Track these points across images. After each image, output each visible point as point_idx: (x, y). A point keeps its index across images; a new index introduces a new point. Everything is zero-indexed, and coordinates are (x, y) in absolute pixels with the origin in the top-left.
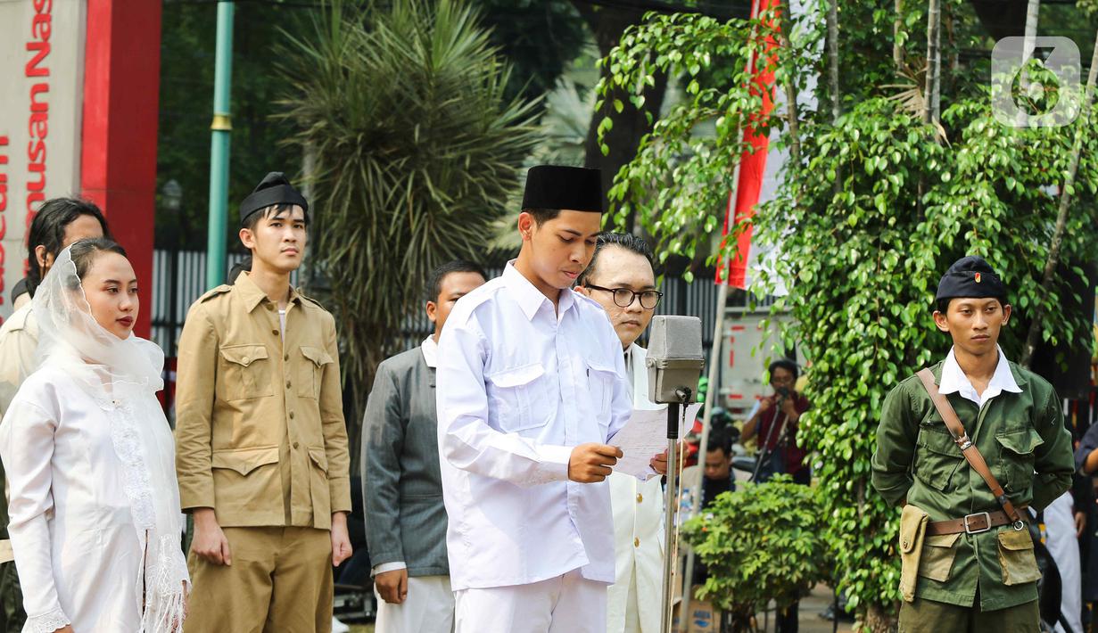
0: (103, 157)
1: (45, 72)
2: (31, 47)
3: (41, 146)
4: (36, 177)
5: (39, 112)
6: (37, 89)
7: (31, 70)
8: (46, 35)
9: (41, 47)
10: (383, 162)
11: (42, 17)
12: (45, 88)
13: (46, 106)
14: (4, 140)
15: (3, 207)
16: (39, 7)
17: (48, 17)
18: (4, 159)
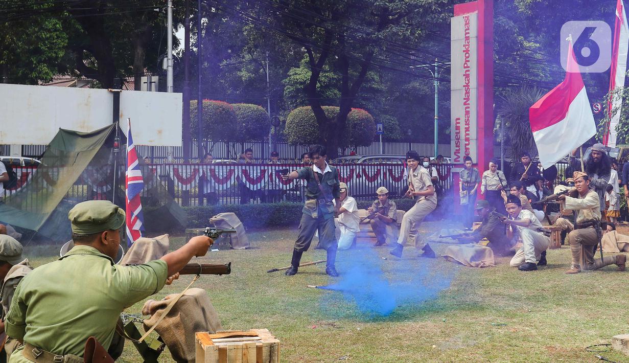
0: (483, 122)
1: (469, 104)
2: (464, 99)
3: (468, 120)
4: (467, 126)
5: (467, 113)
6: (466, 108)
7: (465, 104)
8: (468, 97)
9: (467, 99)
10: (524, 122)
11: (467, 93)
12: (469, 108)
13: (469, 111)
14: (459, 119)
15: (459, 133)
16: (466, 91)
17: (469, 93)
18: (459, 123)
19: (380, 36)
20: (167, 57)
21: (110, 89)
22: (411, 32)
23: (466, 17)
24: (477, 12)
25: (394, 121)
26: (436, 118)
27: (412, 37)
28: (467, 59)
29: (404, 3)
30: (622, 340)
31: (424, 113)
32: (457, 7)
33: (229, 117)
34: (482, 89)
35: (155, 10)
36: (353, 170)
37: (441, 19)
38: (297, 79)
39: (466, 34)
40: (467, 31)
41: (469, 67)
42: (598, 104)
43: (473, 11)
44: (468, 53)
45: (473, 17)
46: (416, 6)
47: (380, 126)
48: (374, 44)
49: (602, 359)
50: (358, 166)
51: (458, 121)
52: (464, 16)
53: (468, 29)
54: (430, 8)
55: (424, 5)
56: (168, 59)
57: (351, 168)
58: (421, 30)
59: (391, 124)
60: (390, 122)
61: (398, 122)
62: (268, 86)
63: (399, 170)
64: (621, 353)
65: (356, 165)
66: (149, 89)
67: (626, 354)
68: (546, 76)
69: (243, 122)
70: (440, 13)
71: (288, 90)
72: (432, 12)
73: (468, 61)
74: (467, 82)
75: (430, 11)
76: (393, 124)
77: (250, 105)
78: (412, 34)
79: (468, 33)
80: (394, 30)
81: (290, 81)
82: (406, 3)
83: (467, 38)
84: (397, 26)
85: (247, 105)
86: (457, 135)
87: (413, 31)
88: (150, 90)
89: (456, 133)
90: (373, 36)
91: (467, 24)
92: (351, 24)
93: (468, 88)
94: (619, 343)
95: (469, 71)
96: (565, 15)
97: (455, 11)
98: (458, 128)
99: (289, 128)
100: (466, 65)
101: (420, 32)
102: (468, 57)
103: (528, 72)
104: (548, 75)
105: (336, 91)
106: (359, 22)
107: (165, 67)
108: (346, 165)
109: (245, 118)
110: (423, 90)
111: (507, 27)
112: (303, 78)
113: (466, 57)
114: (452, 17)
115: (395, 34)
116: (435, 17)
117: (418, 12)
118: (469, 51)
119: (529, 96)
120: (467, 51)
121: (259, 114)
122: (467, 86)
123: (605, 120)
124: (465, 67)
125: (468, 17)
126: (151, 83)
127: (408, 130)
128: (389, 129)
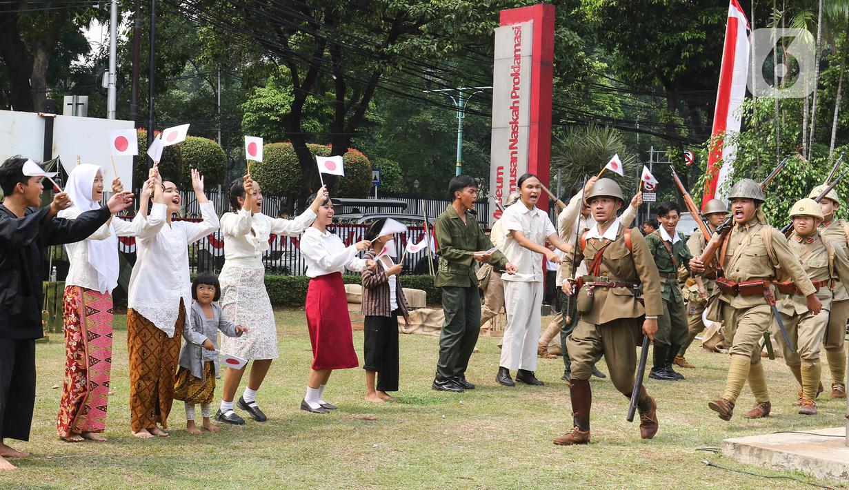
1: (516, 148)
2: (510, 141)
3: (515, 169)
4: (513, 179)
5: (514, 160)
6: (513, 153)
7: (511, 147)
8: (516, 137)
9: (515, 141)
11: (515, 132)
12: (516, 153)
13: (516, 158)
14: (502, 168)
15: (501, 187)
16: (513, 129)
17: (517, 132)
18: (502, 173)
19: (395, 51)
20: (108, 71)
21: (41, 114)
22: (438, 47)
23: (516, 28)
24: (532, 21)
25: (395, 167)
26: (458, 164)
27: (439, 54)
28: (516, 86)
29: (430, 5)
30: (734, 444)
31: (439, 158)
32: (504, 13)
33: (172, 155)
34: (536, 127)
35: (94, 6)
36: (353, 233)
37: (480, 29)
38: (261, 103)
39: (516, 51)
40: (517, 48)
41: (518, 97)
42: (689, 153)
43: (526, 20)
44: (519, 78)
45: (527, 28)
46: (446, 11)
47: (376, 174)
48: (385, 61)
49: (709, 465)
50: (359, 228)
51: (500, 171)
52: (514, 26)
53: (519, 45)
54: (466, 13)
55: (458, 9)
56: (109, 74)
57: (350, 231)
58: (452, 44)
59: (391, 172)
60: (389, 169)
61: (401, 168)
62: (219, 112)
63: (415, 236)
64: (733, 459)
65: (357, 226)
66: (74, 114)
67: (738, 461)
68: (615, 110)
69: (190, 163)
70: (479, 21)
71: (248, 118)
72: (469, 20)
73: (518, 89)
74: (515, 117)
75: (465, 17)
76: (394, 171)
77: (199, 138)
78: (440, 48)
79: (519, 50)
80: (416, 43)
81: (251, 105)
82: (433, 6)
83: (517, 57)
84: (419, 37)
85: (196, 138)
86: (498, 191)
87: (440, 44)
88: (76, 115)
89: (498, 187)
90: (385, 49)
91: (518, 37)
92: (355, 33)
93: (516, 126)
94: (730, 447)
95: (517, 102)
96: (649, 26)
97: (501, 18)
98: (500, 180)
99: (254, 172)
100: (514, 94)
101: (451, 47)
102: (518, 83)
103: (591, 104)
104: (619, 109)
105: (316, 123)
106: (366, 30)
107: (105, 85)
108: (344, 226)
109: (191, 157)
110: (437, 125)
111: (571, 43)
112: (271, 102)
113: (514, 83)
114: (495, 27)
115: (417, 48)
116: (472, 27)
117: (450, 19)
118: (519, 74)
119: (598, 140)
120: (516, 75)
121: (212, 152)
122: (515, 123)
123: (706, 177)
124: (512, 97)
125: (519, 28)
126: (77, 104)
127: (413, 181)
128: (387, 178)
